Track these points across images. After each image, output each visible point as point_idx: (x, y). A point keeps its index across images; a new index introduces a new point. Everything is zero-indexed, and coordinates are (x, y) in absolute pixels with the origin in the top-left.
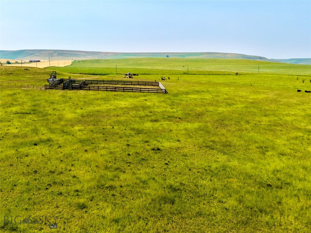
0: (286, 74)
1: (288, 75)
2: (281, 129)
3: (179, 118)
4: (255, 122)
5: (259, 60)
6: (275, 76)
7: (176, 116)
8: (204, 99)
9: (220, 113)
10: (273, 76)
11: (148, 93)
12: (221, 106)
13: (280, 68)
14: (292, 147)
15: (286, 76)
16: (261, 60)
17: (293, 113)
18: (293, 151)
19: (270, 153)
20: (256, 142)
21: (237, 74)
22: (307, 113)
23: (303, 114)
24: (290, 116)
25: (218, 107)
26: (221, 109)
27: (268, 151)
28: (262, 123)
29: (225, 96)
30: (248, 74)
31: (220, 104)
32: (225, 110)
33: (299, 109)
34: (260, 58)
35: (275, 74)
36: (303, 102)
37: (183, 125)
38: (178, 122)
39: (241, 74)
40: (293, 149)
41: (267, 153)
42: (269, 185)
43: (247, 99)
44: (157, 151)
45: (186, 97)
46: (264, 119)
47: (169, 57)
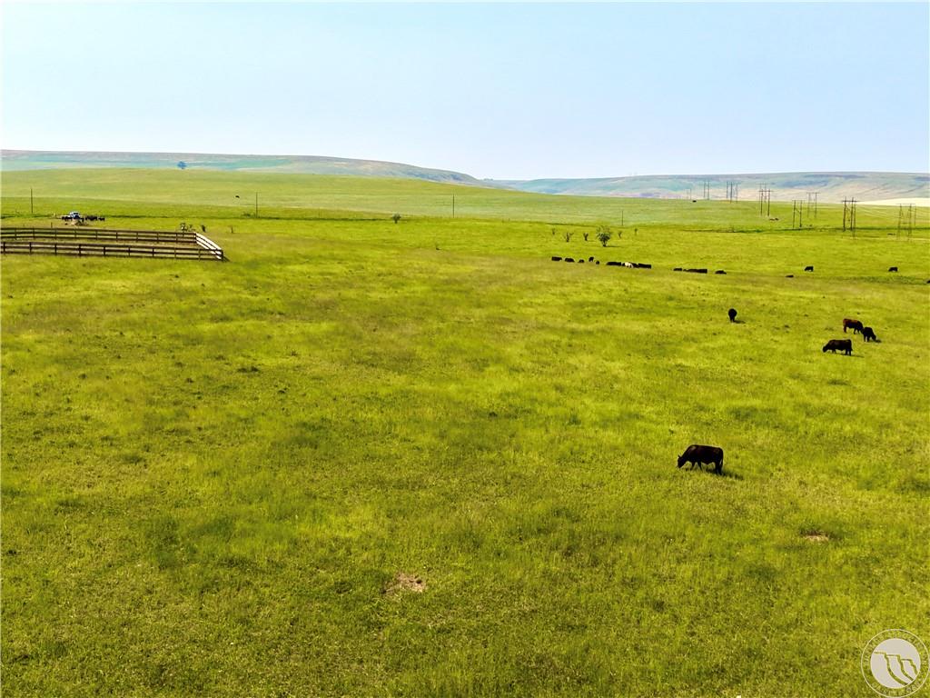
0: (526, 220)
1: (530, 222)
2: (514, 330)
3: (280, 314)
4: (456, 319)
5: (452, 182)
6: (497, 224)
7: (271, 309)
8: (330, 274)
9: (376, 303)
10: (493, 224)
11: (174, 261)
12: (373, 289)
13: (509, 204)
14: (535, 359)
15: (525, 226)
16: (456, 183)
17: (539, 301)
18: (537, 365)
19: (492, 368)
20: (462, 352)
21: (396, 219)
22: (571, 301)
23: (562, 302)
24: (531, 307)
25: (367, 291)
26: (374, 296)
27: (488, 366)
28: (472, 320)
29: (381, 269)
30: (426, 219)
31: (371, 285)
32: (386, 296)
33: (553, 294)
34: (456, 176)
35: (496, 220)
36: (563, 281)
37: (293, 327)
38: (279, 321)
39: (409, 220)
40: (538, 362)
41: (487, 369)
42: (493, 415)
43: (432, 275)
44: (252, 373)
45: (281, 270)
46: (477, 312)
47: (186, 168)
